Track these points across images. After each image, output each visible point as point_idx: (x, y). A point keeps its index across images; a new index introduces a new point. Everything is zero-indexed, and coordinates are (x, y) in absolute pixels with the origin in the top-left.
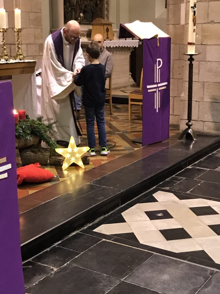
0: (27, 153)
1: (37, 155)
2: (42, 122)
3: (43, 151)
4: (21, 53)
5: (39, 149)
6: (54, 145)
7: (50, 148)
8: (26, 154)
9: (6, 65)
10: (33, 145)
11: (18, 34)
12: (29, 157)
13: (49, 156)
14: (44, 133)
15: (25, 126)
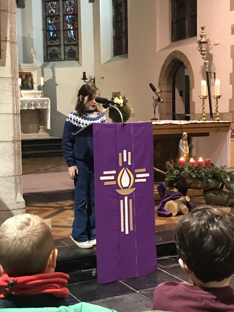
0: (209, 193)
1: (218, 196)
2: (225, 170)
3: (223, 194)
4: (219, 115)
5: (220, 192)
6: (232, 189)
7: (229, 191)
8: (209, 195)
9: (202, 124)
10: (215, 188)
11: (217, 100)
12: (211, 198)
13: (227, 198)
14: (224, 178)
15: (208, 171)
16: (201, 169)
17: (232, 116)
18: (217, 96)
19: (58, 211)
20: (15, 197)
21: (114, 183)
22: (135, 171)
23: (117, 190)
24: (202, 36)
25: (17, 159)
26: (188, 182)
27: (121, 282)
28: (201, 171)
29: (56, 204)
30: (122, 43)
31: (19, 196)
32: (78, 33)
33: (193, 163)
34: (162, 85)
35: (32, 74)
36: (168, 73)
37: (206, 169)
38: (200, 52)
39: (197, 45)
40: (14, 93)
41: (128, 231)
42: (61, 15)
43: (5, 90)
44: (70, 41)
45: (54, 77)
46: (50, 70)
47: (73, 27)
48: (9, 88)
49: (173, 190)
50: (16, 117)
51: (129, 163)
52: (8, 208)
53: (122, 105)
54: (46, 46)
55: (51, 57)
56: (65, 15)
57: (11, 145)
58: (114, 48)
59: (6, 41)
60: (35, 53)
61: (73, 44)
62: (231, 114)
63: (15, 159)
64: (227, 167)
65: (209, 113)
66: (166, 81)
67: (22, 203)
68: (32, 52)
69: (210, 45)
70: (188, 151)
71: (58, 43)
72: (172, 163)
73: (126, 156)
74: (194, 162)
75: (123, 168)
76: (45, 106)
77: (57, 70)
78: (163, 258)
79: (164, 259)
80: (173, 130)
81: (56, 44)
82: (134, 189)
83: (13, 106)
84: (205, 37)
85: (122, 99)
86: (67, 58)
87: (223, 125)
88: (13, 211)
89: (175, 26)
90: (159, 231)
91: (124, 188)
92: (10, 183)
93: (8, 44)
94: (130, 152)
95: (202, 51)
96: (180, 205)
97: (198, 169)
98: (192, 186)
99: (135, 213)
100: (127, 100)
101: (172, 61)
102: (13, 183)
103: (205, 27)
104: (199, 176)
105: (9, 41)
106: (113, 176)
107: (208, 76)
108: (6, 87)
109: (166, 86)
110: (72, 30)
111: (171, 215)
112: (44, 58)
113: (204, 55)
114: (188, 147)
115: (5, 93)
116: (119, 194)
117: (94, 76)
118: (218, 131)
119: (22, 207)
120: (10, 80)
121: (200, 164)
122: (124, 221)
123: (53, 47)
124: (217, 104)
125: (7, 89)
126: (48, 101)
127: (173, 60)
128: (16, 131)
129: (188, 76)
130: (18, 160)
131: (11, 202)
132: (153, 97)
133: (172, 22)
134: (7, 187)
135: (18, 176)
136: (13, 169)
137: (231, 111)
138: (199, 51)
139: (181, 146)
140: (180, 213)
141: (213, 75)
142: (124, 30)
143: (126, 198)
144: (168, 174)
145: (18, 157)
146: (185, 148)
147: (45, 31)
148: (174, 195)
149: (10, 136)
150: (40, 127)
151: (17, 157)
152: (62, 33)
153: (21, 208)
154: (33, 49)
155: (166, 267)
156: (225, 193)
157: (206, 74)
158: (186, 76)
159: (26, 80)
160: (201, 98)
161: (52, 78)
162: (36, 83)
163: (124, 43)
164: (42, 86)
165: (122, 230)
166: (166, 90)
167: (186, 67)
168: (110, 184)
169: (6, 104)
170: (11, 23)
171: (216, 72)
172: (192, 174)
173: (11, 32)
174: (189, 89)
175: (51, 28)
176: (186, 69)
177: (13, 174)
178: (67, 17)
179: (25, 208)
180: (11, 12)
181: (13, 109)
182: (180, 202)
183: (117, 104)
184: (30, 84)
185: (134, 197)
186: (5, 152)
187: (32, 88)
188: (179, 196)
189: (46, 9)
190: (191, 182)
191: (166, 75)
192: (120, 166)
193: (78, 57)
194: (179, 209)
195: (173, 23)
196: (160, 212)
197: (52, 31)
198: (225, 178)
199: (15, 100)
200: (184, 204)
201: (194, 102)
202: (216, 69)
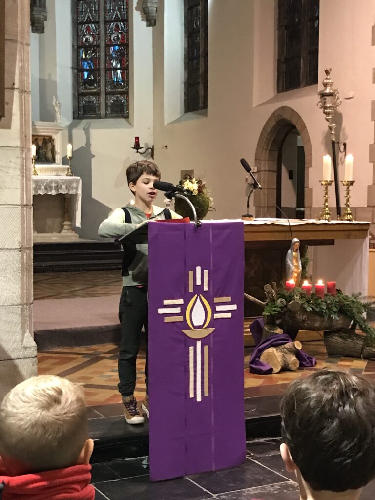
0: (333, 337)
1: (346, 342)
2: (359, 300)
3: (355, 338)
4: (350, 212)
5: (350, 335)
6: (369, 330)
7: (365, 335)
8: (332, 339)
9: (325, 226)
10: (342, 328)
11: (348, 188)
12: (335, 345)
13: (361, 346)
14: (356, 313)
15: (331, 301)
16: (321, 298)
17: (371, 213)
18: (348, 181)
19: (88, 361)
20: (21, 338)
21: (181, 318)
22: (213, 301)
23: (184, 331)
24: (325, 85)
25: (25, 278)
26: (299, 319)
27: (187, 478)
28: (320, 301)
29: (87, 350)
30: (197, 92)
31: (27, 336)
32: (128, 75)
33: (308, 289)
34: (261, 160)
35: (53, 138)
36: (271, 142)
37: (328, 297)
38: (323, 109)
39: (317, 98)
40: (23, 173)
41: (200, 397)
42: (103, 45)
43: (9, 167)
44: (116, 87)
45: (88, 144)
46: (83, 132)
47: (120, 65)
48: (16, 163)
49: (276, 331)
50: (26, 211)
51: (206, 288)
52: (10, 356)
53: (196, 193)
54: (76, 94)
55: (85, 112)
56: (108, 46)
57: (17, 255)
58: (185, 100)
59: (13, 89)
60: (58, 105)
61: (121, 92)
62: (371, 209)
63: (22, 278)
64: (363, 295)
65: (334, 208)
66: (268, 154)
67: (33, 349)
68: (54, 104)
69: (338, 98)
70: (301, 268)
71: (95, 90)
72: (274, 287)
73: (200, 276)
74: (310, 286)
75: (194, 296)
76: (72, 189)
77: (94, 133)
78: (256, 441)
79: (258, 443)
80: (277, 233)
81: (93, 91)
82: (212, 329)
83: (22, 194)
84: (330, 87)
85: (197, 183)
86: (110, 114)
87: (357, 228)
88: (17, 361)
89: (284, 67)
90: (251, 396)
91: (196, 327)
92: (14, 316)
93: (16, 94)
94: (207, 271)
95: (325, 108)
96: (286, 356)
97: (315, 298)
98: (306, 325)
99: (212, 367)
100: (204, 185)
101: (277, 123)
102: (18, 315)
103: (331, 70)
104: (317, 309)
105: (18, 88)
106: (179, 308)
107: (335, 148)
108: (10, 162)
109: (266, 162)
110: (119, 69)
111: (270, 371)
112: (74, 113)
113: (327, 114)
114: (300, 262)
115: (10, 172)
116: (188, 337)
117: (152, 144)
118: (348, 237)
119: (31, 354)
120: (18, 152)
121: (319, 290)
122: (195, 381)
123: (88, 96)
124: (348, 194)
125: (12, 165)
126: (77, 181)
127: (279, 121)
128: (26, 232)
129: (302, 147)
130: (26, 280)
131: (14, 346)
132: (247, 180)
133: (278, 60)
134: (9, 322)
135: (27, 304)
136: (19, 293)
137: (370, 205)
138: (321, 108)
139: (290, 259)
140: (285, 369)
141: (342, 147)
142: (201, 70)
143: (199, 344)
144: (267, 304)
145: (27, 274)
146: (295, 263)
147: (76, 71)
148: (277, 339)
149: (15, 240)
150: (64, 224)
151: (25, 275)
152: (102, 73)
153: (31, 356)
154: (56, 98)
155: (262, 455)
156: (358, 336)
157: (331, 145)
158: (299, 147)
159: (44, 147)
160: (322, 184)
161: (86, 145)
162: (59, 153)
163: (201, 92)
164: (70, 157)
165: (192, 395)
166: (267, 169)
167: (300, 132)
168: (174, 321)
169: (11, 189)
170: (22, 61)
171: (347, 142)
172: (306, 306)
173: (21, 74)
174: (304, 168)
175: (85, 65)
176: (300, 135)
177: (19, 302)
178: (112, 48)
179: (36, 357)
180: (22, 44)
181: (22, 198)
182: (285, 350)
183: (188, 191)
184: (50, 155)
185: (212, 342)
186: (6, 267)
187: (53, 161)
188: (285, 341)
189: (78, 35)
190: (304, 319)
191: (268, 145)
192: (190, 291)
193: (128, 113)
194: (285, 361)
195: (280, 63)
196: (254, 366)
197: (87, 70)
198: (358, 313)
199: (25, 182)
200: (293, 354)
201: (312, 189)
202: (346, 138)
